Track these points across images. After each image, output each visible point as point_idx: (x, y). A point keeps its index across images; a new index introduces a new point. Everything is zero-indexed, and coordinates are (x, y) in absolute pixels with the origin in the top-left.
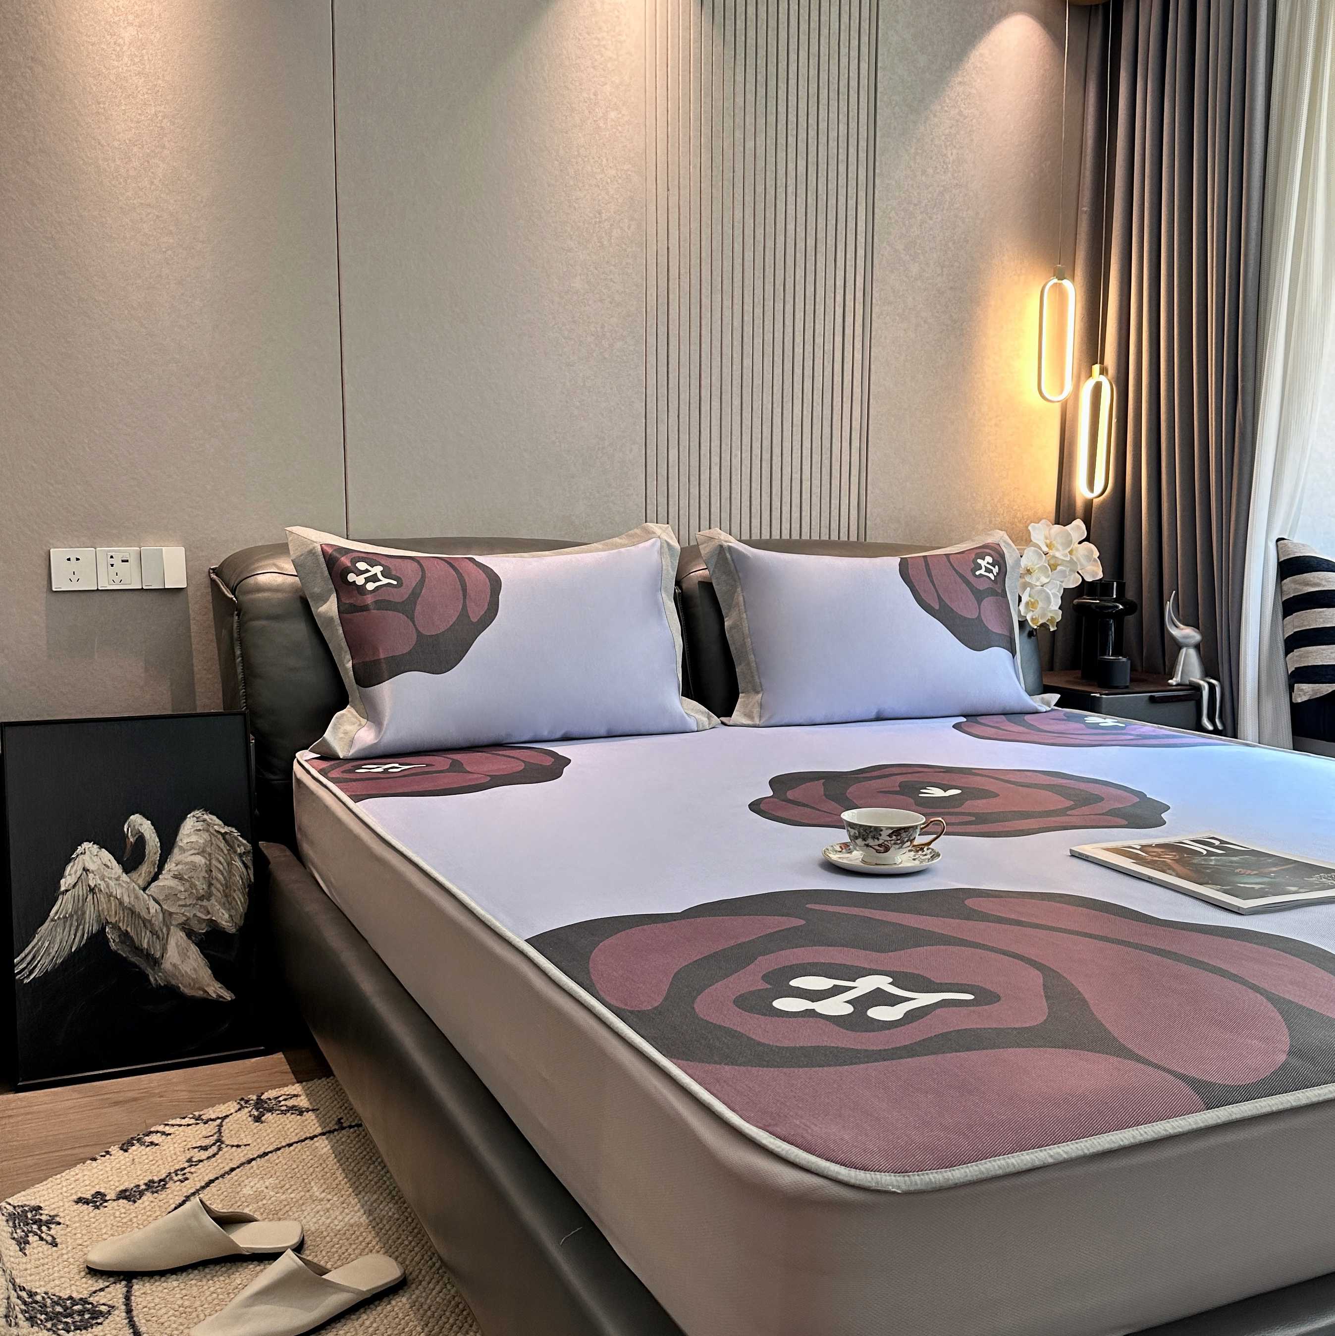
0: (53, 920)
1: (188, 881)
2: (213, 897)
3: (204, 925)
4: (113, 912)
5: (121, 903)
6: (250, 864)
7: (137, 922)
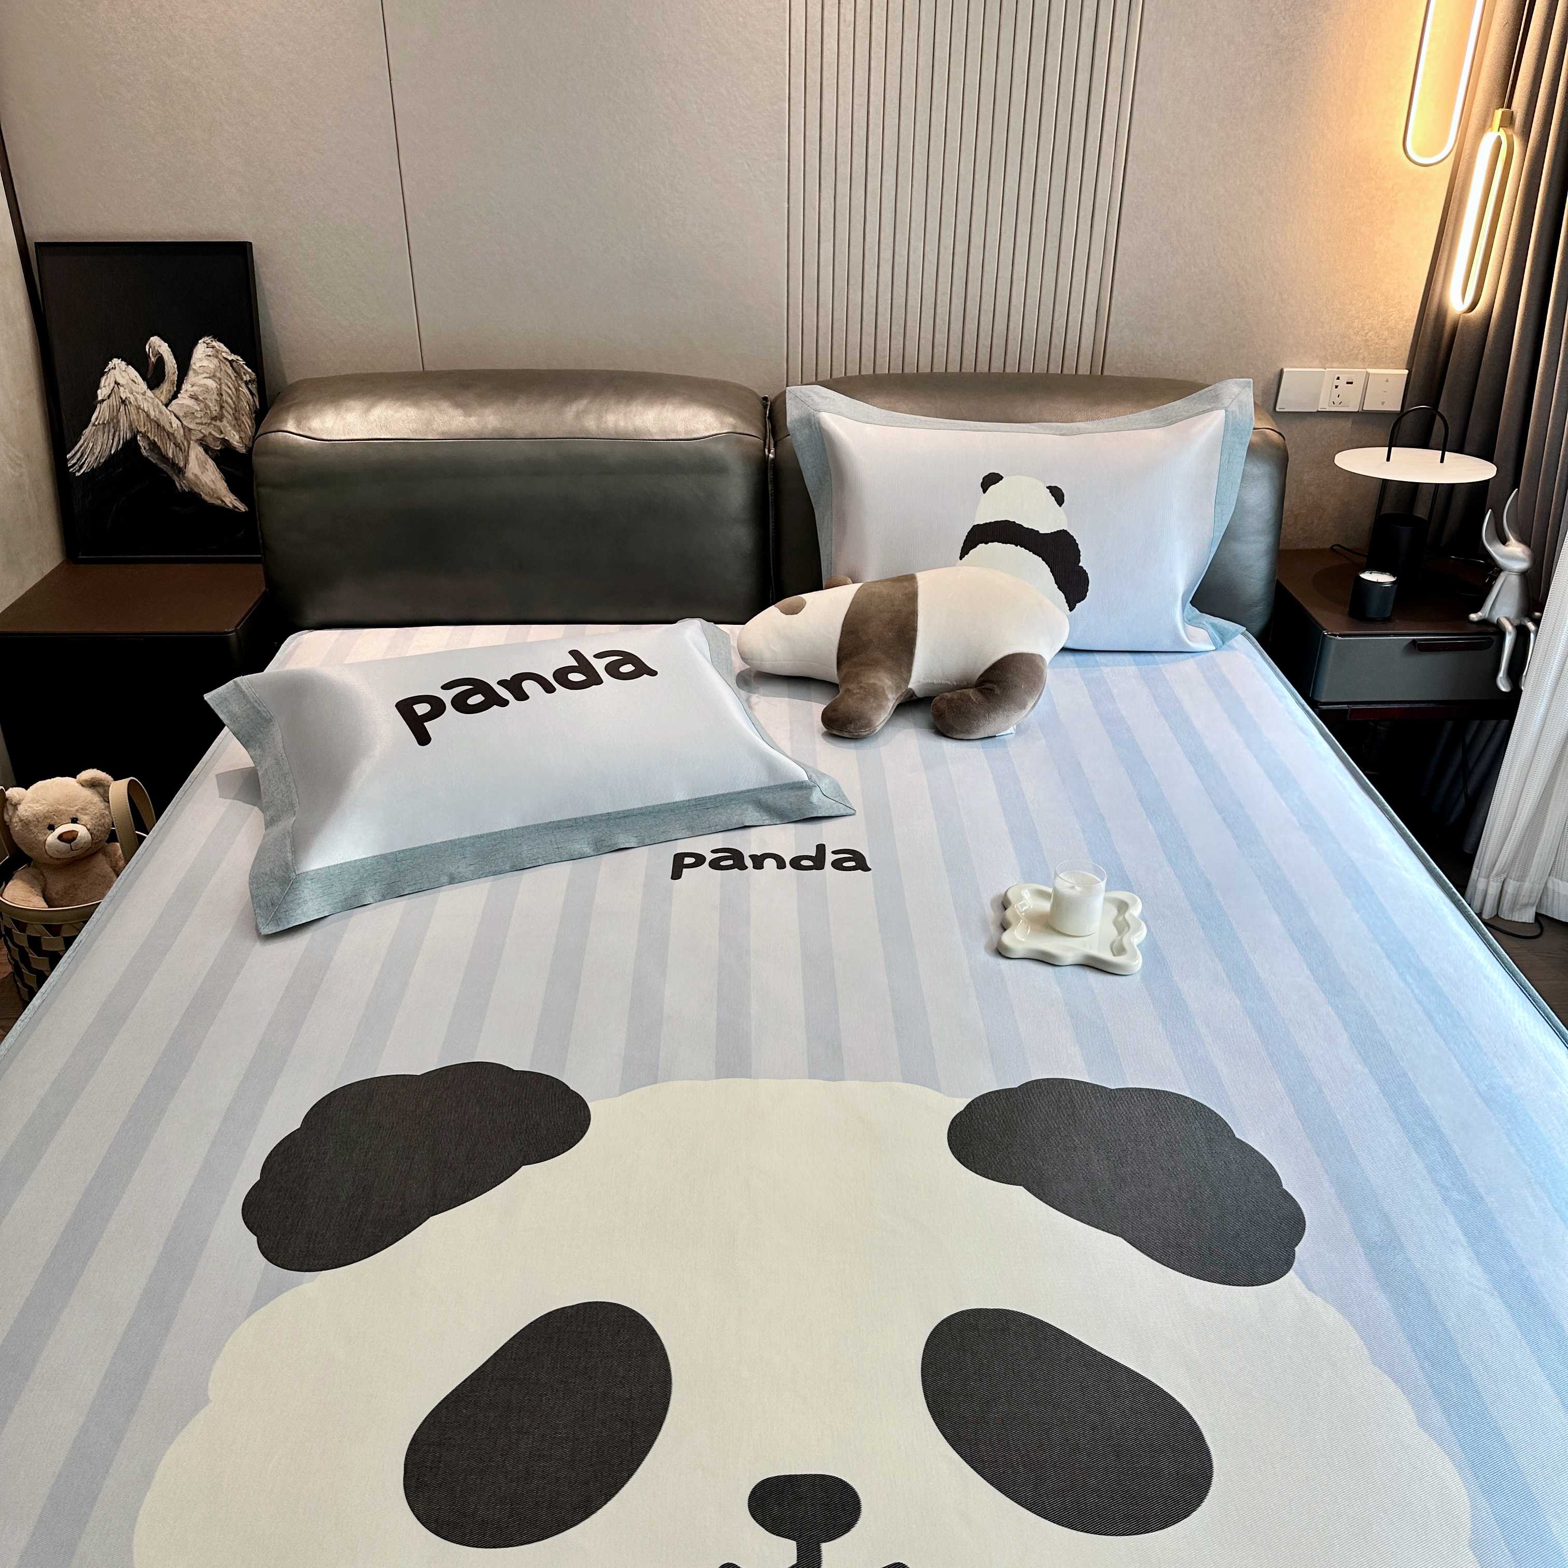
0: (94, 425)
1: (202, 402)
2: (225, 419)
3: (219, 442)
4: (142, 423)
5: (148, 416)
6: (255, 391)
7: (162, 434)
